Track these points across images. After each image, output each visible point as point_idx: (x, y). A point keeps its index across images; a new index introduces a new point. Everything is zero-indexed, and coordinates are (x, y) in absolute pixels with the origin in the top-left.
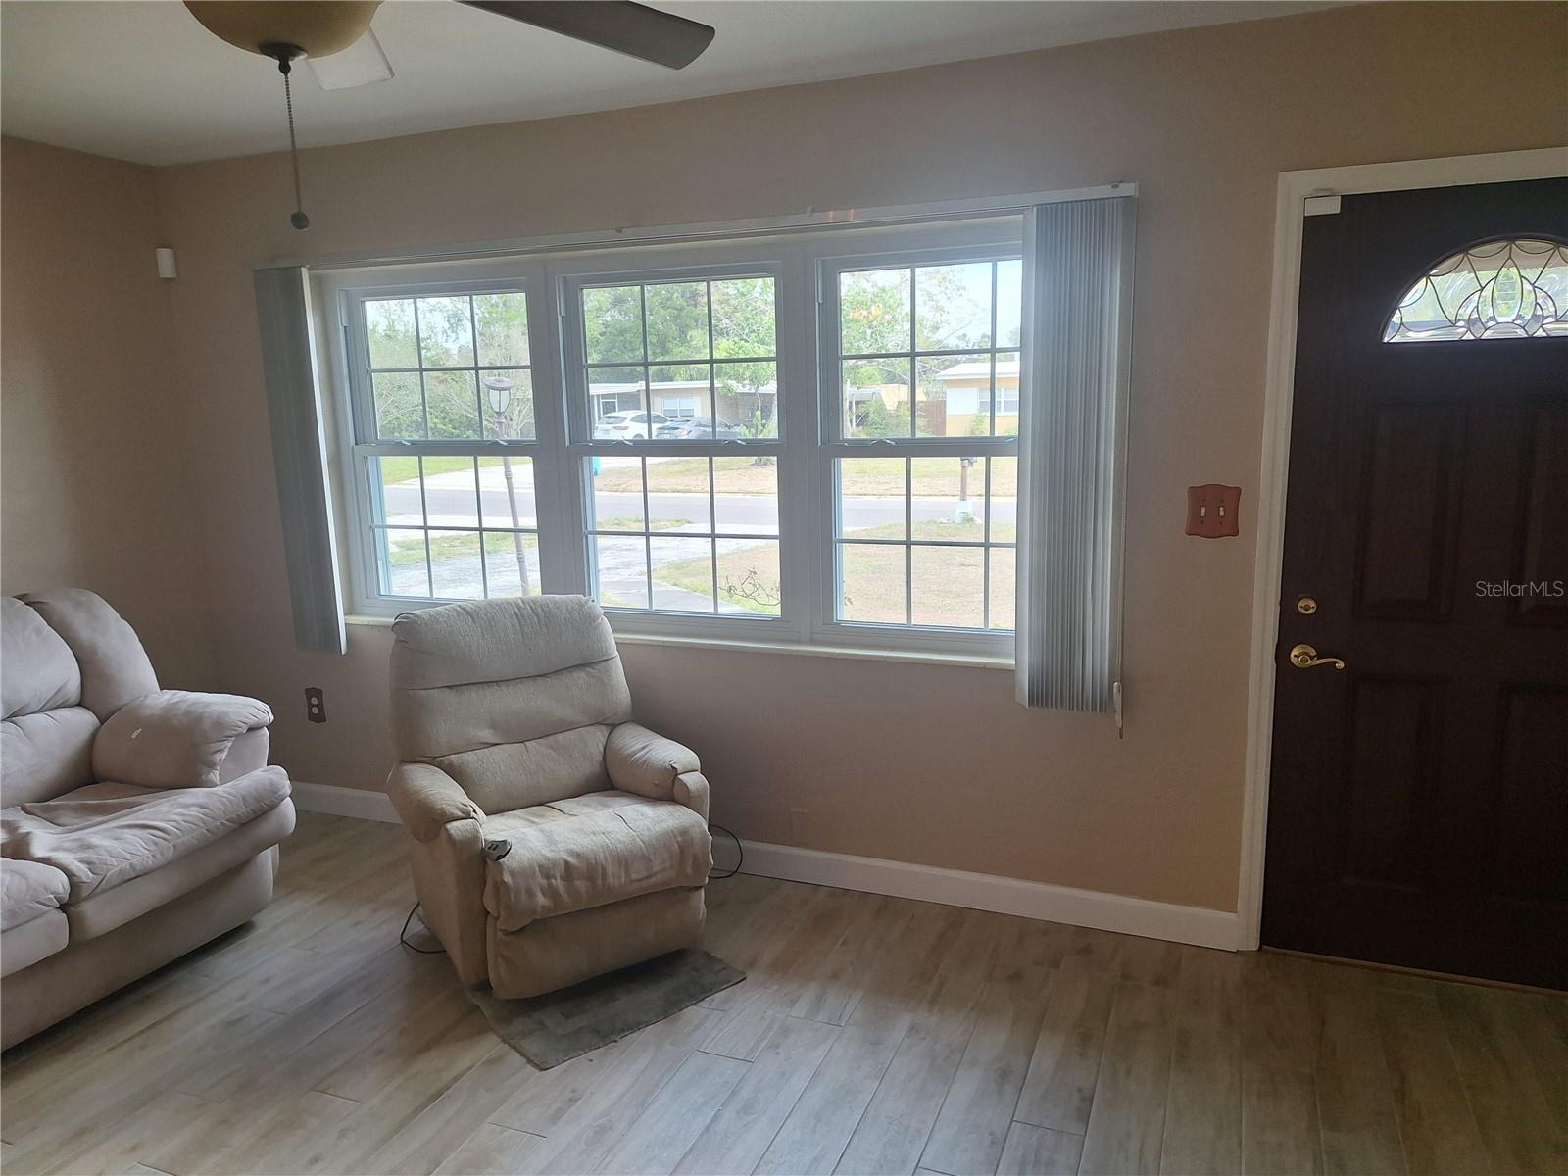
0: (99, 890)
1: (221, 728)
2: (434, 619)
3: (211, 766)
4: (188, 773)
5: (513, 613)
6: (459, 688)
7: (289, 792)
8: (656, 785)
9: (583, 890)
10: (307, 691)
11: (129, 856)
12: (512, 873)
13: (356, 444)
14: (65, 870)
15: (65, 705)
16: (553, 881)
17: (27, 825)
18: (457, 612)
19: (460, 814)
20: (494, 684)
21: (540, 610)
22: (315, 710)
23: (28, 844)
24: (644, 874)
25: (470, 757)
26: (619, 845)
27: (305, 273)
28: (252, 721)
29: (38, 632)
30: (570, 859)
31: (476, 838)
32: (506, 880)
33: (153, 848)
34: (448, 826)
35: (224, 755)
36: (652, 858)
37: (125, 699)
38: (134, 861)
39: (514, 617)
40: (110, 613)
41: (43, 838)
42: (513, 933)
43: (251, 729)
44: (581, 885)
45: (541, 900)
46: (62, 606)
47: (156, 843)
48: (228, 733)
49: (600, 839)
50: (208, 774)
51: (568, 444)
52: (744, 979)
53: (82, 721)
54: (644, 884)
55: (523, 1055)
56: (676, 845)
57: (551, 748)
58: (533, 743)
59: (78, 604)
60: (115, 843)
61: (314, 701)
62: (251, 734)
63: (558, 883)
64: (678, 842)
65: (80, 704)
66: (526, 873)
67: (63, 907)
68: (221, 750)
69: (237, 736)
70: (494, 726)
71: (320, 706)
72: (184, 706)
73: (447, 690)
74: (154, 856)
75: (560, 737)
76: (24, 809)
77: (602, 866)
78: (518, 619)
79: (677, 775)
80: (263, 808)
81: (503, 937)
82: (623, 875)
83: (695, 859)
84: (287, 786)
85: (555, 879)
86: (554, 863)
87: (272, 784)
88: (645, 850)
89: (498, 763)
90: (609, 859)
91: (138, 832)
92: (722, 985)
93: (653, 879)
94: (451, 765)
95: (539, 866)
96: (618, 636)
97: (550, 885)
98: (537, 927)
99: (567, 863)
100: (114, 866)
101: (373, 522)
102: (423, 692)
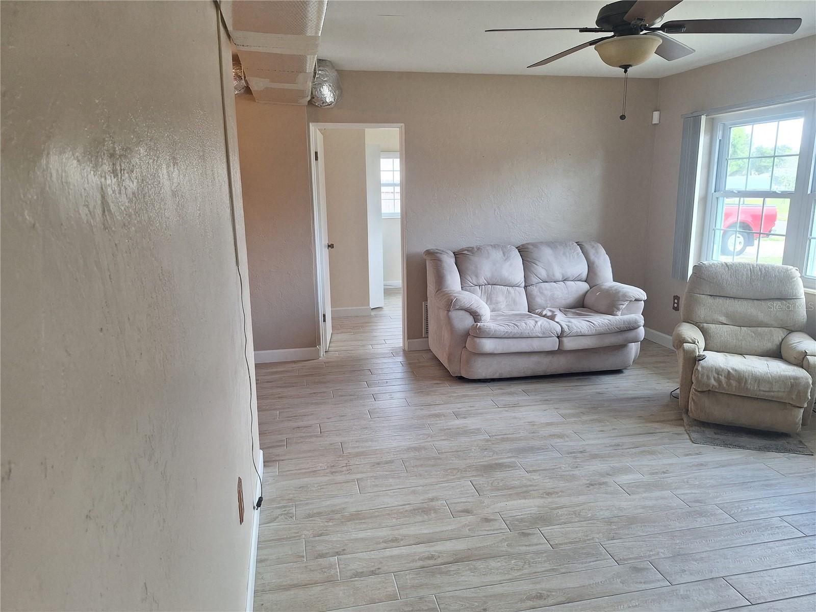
0: (569, 335)
1: (625, 297)
2: (710, 266)
3: (619, 309)
4: (610, 310)
5: (749, 269)
6: (715, 297)
7: (642, 325)
8: (795, 358)
9: (734, 385)
10: (674, 296)
11: (580, 328)
12: (703, 367)
13: (715, 192)
14: (561, 326)
15: (580, 280)
16: (720, 377)
17: (558, 313)
18: (722, 265)
19: (691, 341)
20: (733, 299)
21: (763, 269)
22: (676, 305)
23: (555, 317)
24: (767, 390)
25: (712, 327)
26: (758, 373)
27: (703, 118)
28: (637, 297)
29: (578, 254)
30: (731, 371)
31: (694, 351)
32: (699, 369)
33: (589, 328)
34: (684, 344)
35: (624, 307)
36: (774, 384)
37: (599, 282)
38: (582, 330)
39: (749, 270)
40: (603, 251)
41: (560, 317)
42: (699, 391)
43: (637, 300)
44: (734, 383)
45: (713, 382)
46: (587, 247)
47: (590, 327)
48: (627, 299)
49: (750, 368)
50: (617, 312)
51: (809, 192)
52: (813, 455)
53: (585, 286)
54: (767, 394)
55: (690, 437)
56: (790, 384)
57: (754, 332)
58: (745, 328)
59: (593, 247)
60: (578, 323)
61: (676, 301)
62: (637, 302)
63: (723, 379)
64: (791, 382)
65: (585, 281)
66: (710, 369)
67: (558, 337)
68: (623, 305)
69: (630, 301)
70: (727, 315)
71: (678, 303)
72: (616, 287)
73: (709, 297)
74: (588, 331)
75: (759, 329)
76: (560, 310)
77: (746, 378)
78: (751, 271)
79: (806, 355)
80: (631, 328)
81: (694, 392)
82: (756, 385)
83: (799, 392)
84: (642, 322)
85: (722, 376)
86: (723, 370)
87: (636, 320)
88: (771, 379)
89: (723, 332)
90: (750, 377)
91: (586, 322)
92: (797, 452)
93: (772, 394)
94: (703, 327)
95: (715, 369)
96: (805, 289)
97: (718, 378)
98: (709, 392)
99: (729, 371)
100: (575, 330)
101: (715, 227)
102: (698, 295)
